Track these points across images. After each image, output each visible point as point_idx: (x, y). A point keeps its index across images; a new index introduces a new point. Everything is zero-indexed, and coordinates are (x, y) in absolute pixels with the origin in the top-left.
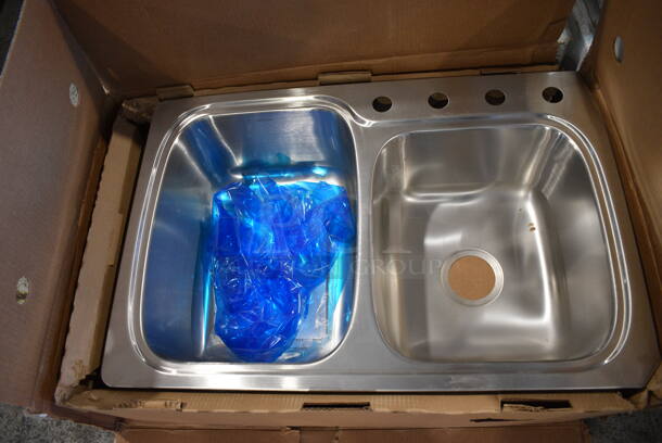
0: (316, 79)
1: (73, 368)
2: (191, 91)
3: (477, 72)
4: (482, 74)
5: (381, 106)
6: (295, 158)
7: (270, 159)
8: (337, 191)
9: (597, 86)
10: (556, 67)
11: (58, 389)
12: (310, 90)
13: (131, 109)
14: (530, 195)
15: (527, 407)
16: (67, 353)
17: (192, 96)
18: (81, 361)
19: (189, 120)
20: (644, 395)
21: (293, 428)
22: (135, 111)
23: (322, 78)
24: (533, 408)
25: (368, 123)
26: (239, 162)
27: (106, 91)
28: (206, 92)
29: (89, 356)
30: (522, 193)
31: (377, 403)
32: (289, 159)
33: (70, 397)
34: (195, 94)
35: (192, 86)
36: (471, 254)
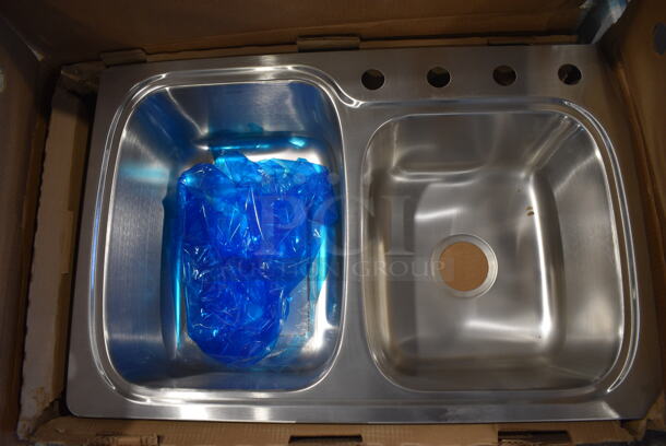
0: (294, 43)
1: (35, 398)
2: (142, 55)
3: (484, 40)
4: (489, 45)
5: (372, 81)
6: (268, 128)
7: (241, 128)
8: (318, 170)
9: (620, 65)
10: (574, 38)
11: (20, 424)
12: (286, 57)
13: (71, 76)
14: (532, 178)
16: (26, 381)
17: (145, 62)
18: (42, 388)
19: (144, 93)
20: (644, 423)
22: (77, 79)
23: (301, 43)
25: (356, 103)
26: (205, 131)
27: (40, 57)
28: (162, 57)
29: (50, 380)
30: (523, 175)
31: (368, 435)
32: (262, 129)
33: (35, 431)
34: (149, 58)
35: (143, 50)
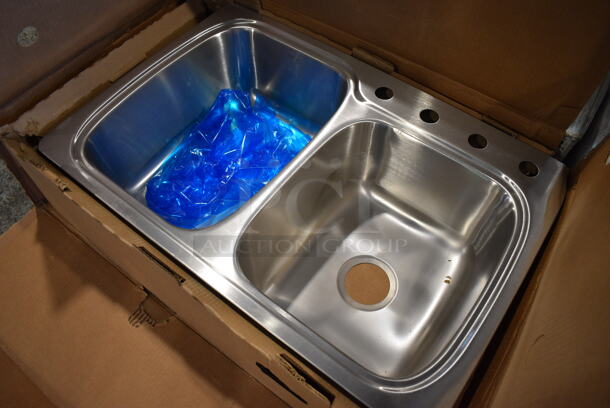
0: (351, 49)
1: (29, 123)
3: (480, 116)
4: (483, 121)
14: (464, 251)
15: (293, 369)
18: (37, 123)
21: (145, 290)
23: (356, 50)
24: (297, 374)
31: (190, 284)
33: (10, 139)
36: (382, 266)
